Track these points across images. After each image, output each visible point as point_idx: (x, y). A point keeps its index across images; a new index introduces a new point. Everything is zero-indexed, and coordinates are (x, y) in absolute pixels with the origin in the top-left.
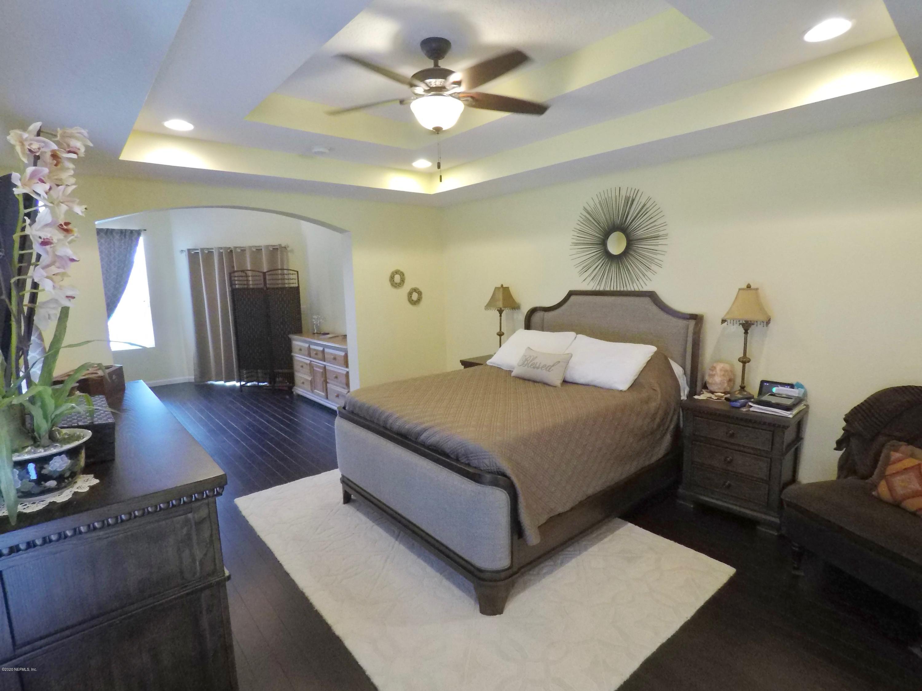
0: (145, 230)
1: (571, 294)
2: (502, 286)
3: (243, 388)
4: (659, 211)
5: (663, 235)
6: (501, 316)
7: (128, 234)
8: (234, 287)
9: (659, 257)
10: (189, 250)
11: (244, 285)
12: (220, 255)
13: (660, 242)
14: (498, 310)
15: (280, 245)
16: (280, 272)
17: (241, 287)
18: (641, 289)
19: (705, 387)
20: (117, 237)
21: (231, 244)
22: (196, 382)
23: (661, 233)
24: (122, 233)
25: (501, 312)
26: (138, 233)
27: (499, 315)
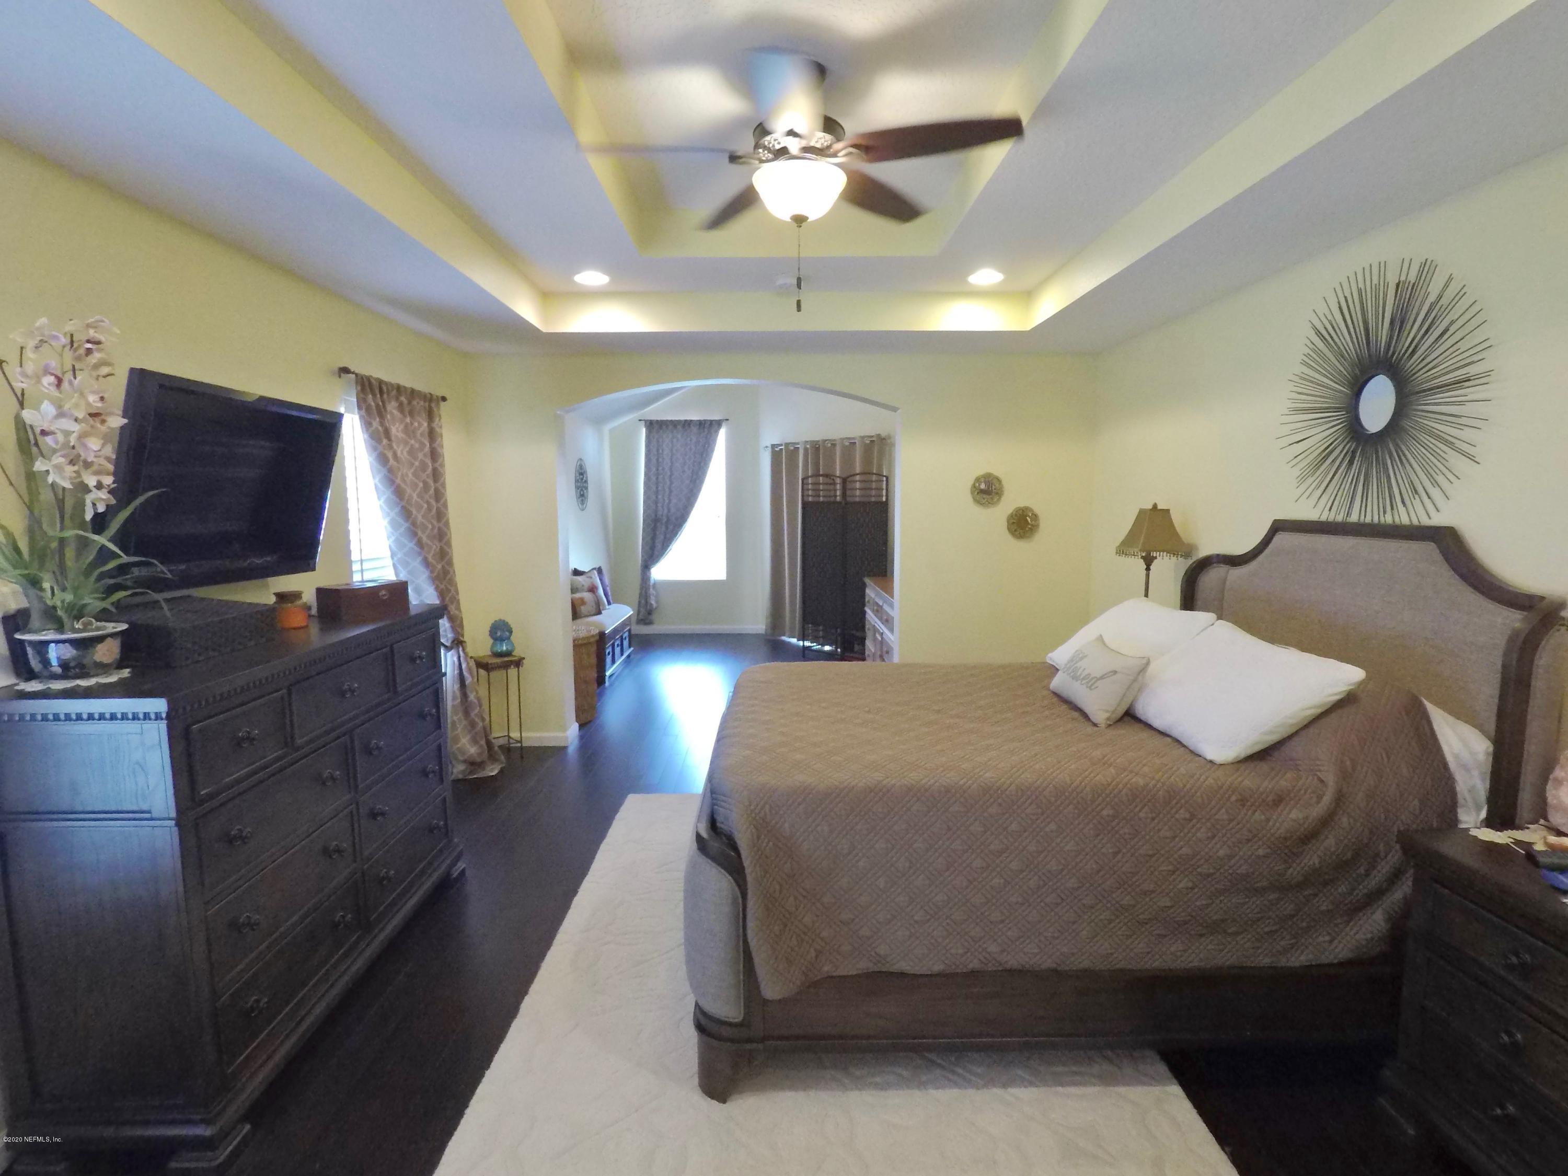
0: (727, 420)
1: (1278, 527)
2: (1155, 506)
3: (806, 652)
4: (1476, 308)
5: (1478, 376)
6: (1148, 569)
7: (707, 425)
8: (806, 499)
9: (1467, 434)
10: (773, 446)
11: (830, 497)
12: (806, 450)
13: (1472, 393)
14: (1142, 557)
15: (879, 435)
16: (874, 478)
17: (826, 500)
18: (1426, 521)
19: (1541, 812)
20: (694, 429)
21: (817, 437)
22: (766, 634)
23: (1472, 370)
24: (701, 424)
25: (1149, 561)
26: (719, 424)
27: (1145, 567)
